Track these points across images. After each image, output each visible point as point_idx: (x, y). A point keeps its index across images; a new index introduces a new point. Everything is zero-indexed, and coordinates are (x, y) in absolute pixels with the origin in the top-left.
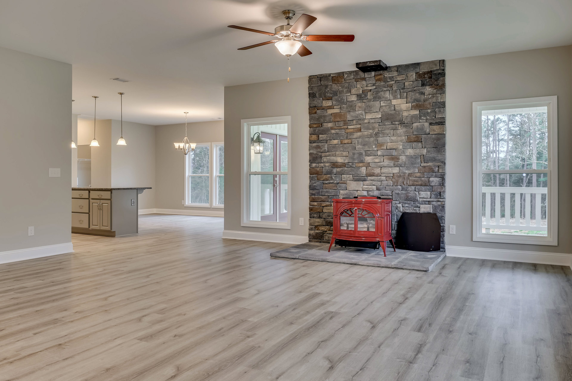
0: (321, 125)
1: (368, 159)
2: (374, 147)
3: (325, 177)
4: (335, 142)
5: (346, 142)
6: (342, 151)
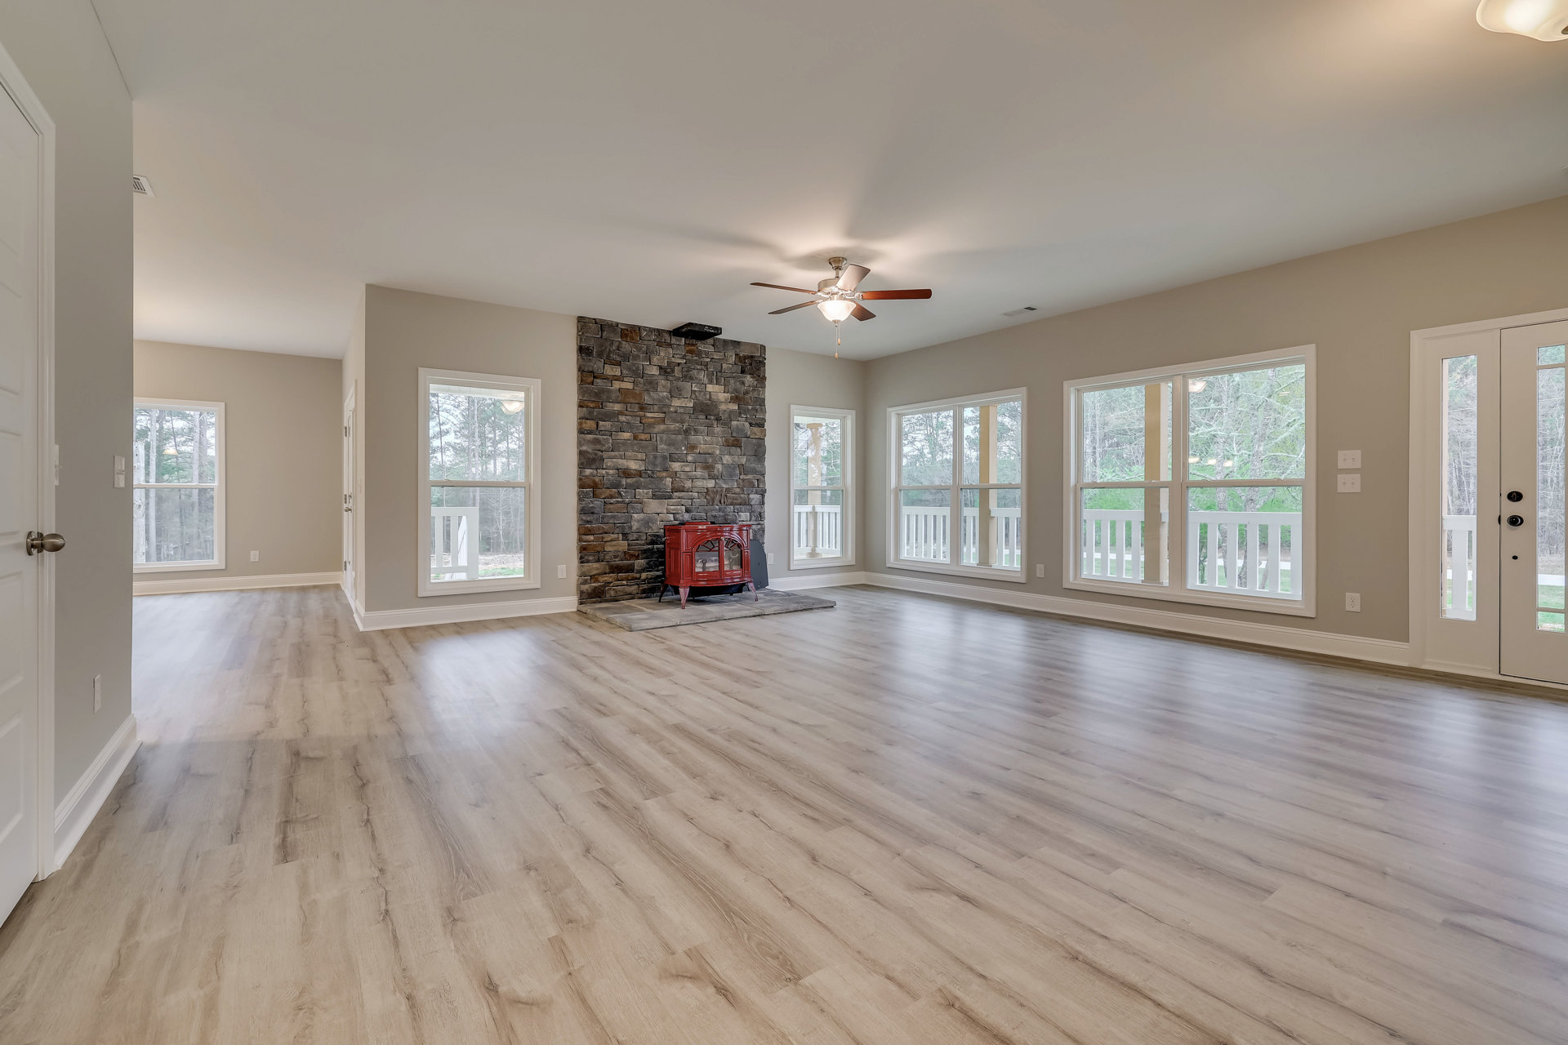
0: (602, 404)
1: (676, 466)
2: (683, 448)
3: (608, 492)
4: (627, 435)
5: (643, 438)
6: (637, 452)
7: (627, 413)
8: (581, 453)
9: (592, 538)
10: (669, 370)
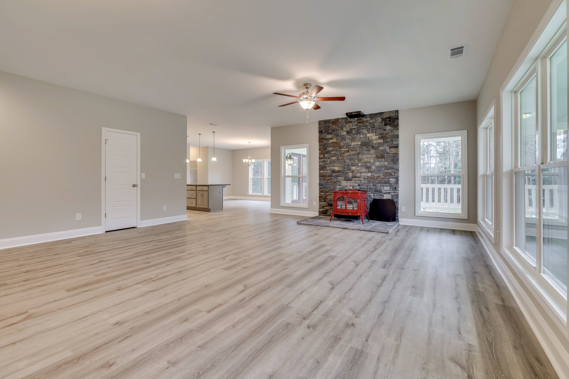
0: (326, 149)
1: (353, 168)
2: (356, 161)
3: (328, 178)
4: (334, 158)
5: (340, 158)
6: (338, 164)
7: (334, 150)
8: (320, 166)
9: (323, 193)
10: (350, 132)
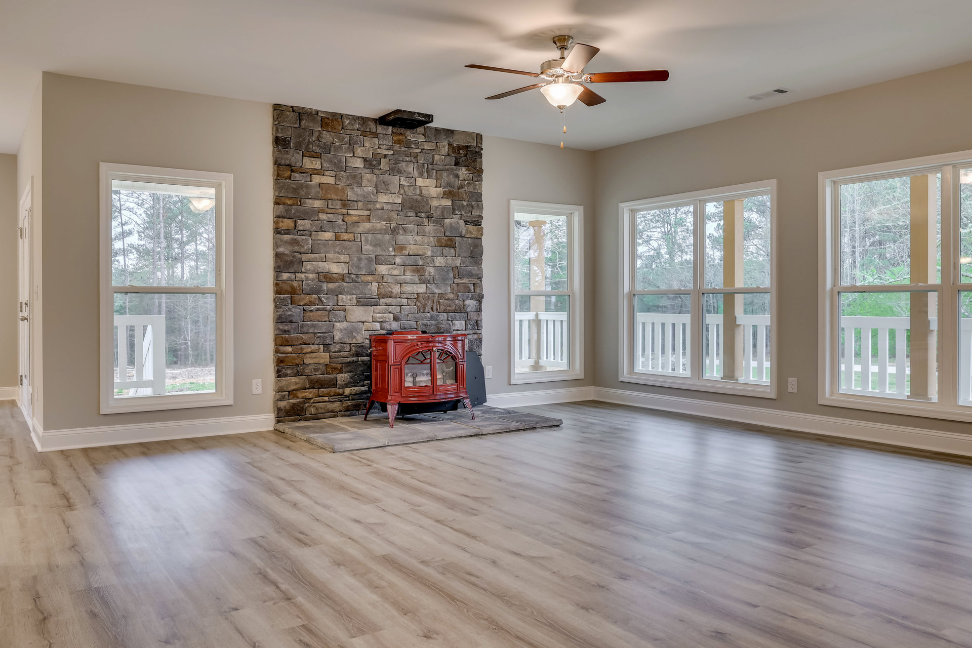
0: (300, 201)
1: (383, 269)
2: (391, 249)
3: (307, 299)
4: (328, 235)
5: (344, 238)
6: (338, 253)
7: (328, 210)
8: (278, 256)
9: (289, 349)
10: (374, 163)
